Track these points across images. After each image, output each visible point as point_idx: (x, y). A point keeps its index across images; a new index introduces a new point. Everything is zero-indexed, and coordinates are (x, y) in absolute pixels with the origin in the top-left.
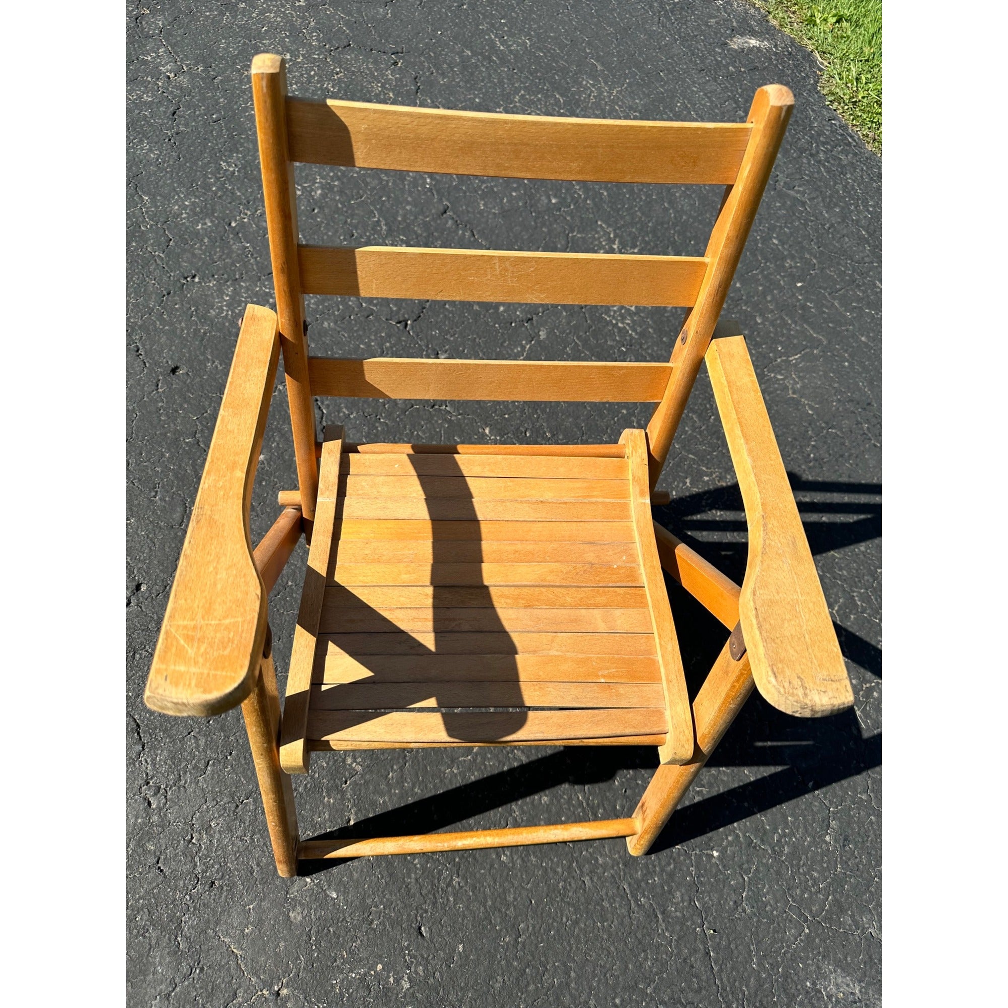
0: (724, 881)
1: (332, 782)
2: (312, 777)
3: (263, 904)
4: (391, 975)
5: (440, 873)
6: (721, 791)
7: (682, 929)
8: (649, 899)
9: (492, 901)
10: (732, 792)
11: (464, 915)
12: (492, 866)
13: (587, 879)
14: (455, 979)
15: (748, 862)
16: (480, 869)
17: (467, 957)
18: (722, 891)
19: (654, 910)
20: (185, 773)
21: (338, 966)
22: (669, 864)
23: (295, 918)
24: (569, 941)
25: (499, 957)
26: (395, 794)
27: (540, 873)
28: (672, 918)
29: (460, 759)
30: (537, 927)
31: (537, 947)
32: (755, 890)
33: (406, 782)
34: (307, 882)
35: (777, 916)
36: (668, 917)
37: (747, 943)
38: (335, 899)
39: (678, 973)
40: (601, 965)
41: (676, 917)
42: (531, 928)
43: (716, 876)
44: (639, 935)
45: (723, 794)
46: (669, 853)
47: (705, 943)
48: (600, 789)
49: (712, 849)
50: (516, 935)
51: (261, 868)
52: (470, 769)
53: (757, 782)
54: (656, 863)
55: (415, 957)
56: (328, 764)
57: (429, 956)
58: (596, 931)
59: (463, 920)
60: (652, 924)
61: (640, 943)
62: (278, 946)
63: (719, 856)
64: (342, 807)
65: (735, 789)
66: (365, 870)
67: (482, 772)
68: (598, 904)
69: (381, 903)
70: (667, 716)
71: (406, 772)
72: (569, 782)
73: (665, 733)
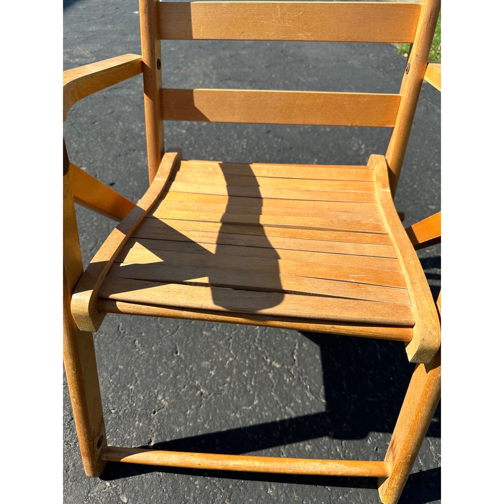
1: (144, 411)
2: (131, 406)
5: (215, 495)
12: (259, 496)
16: (249, 498)
26: (189, 426)
29: (243, 408)
33: (199, 418)
34: (106, 486)
48: (354, 444)
51: (75, 469)
52: (249, 416)
56: (144, 397)
64: (147, 430)
66: (154, 483)
67: (259, 419)
70: (413, 309)
71: (200, 411)
72: (329, 436)
73: (412, 327)
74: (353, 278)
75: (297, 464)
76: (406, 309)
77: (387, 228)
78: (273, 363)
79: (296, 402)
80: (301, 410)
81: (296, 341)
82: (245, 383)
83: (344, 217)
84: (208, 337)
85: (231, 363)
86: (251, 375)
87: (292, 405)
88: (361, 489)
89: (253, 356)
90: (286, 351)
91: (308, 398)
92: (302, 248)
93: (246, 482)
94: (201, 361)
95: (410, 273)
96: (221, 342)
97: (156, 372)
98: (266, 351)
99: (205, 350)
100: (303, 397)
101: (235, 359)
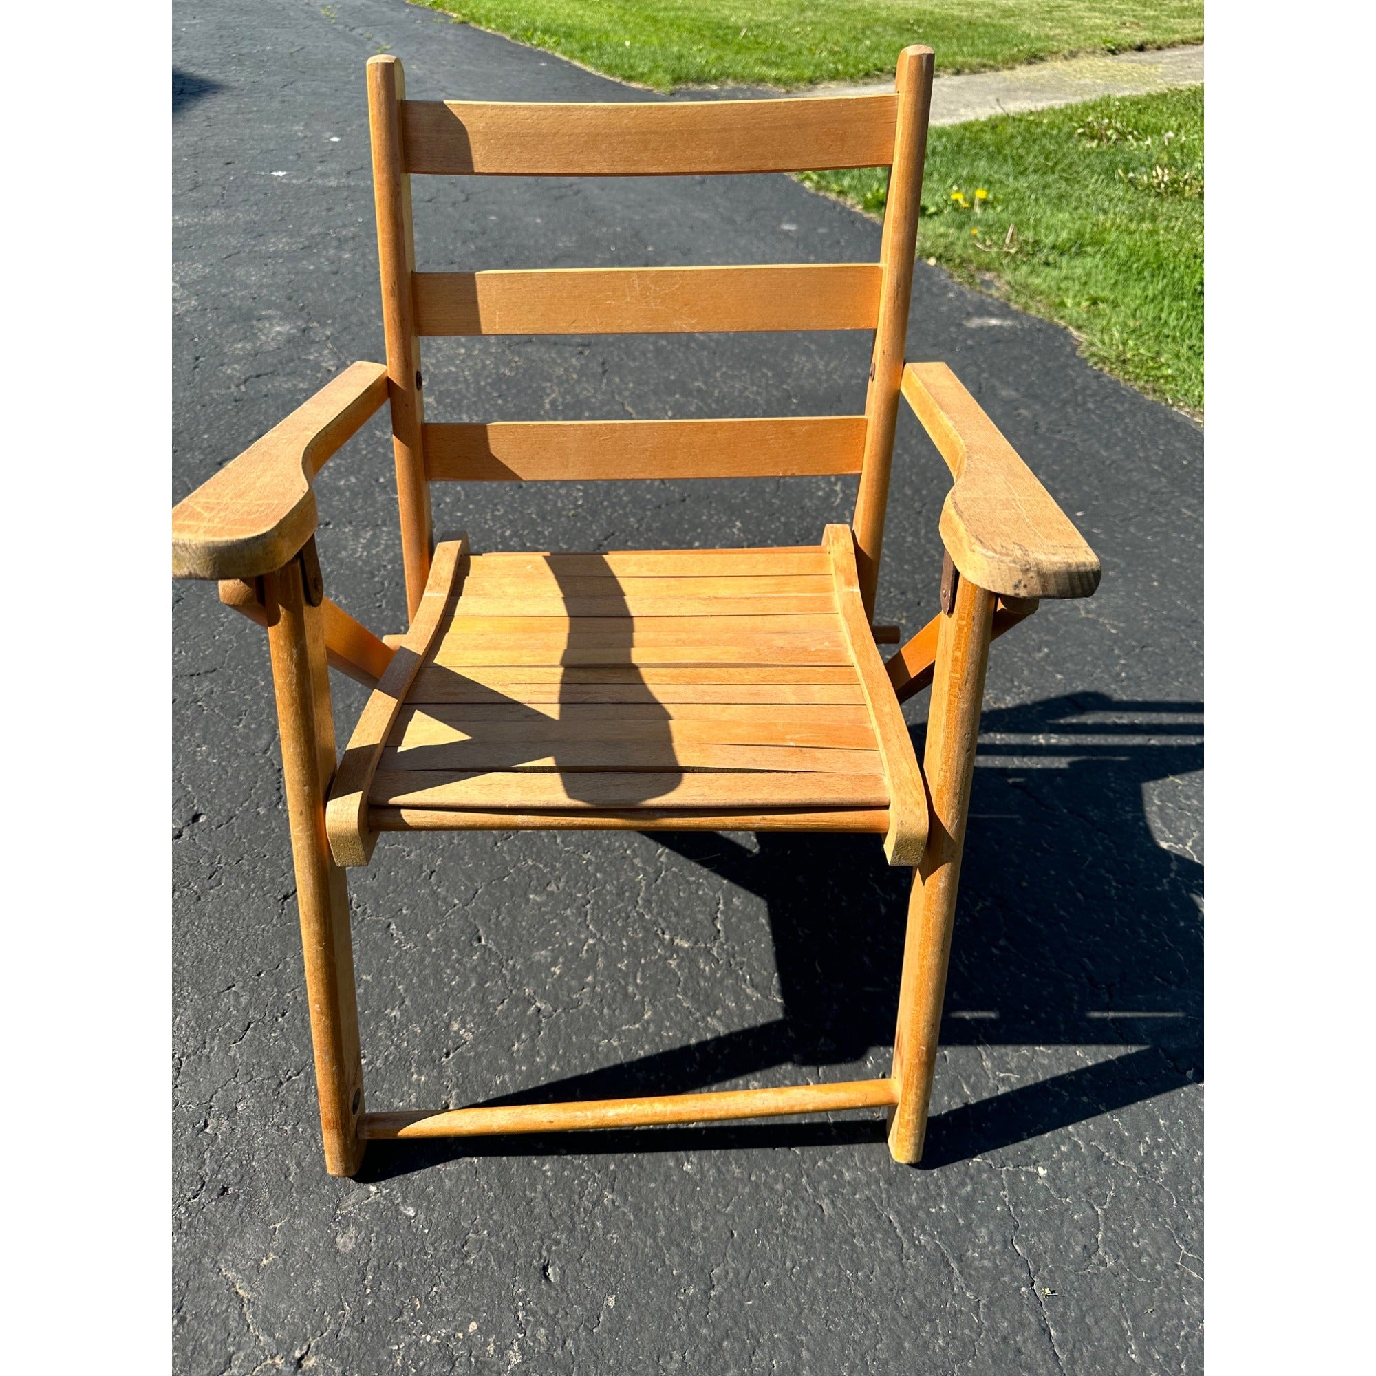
0: (1061, 1214)
1: (427, 1053)
2: (398, 1047)
3: (297, 1221)
4: (491, 1340)
5: (583, 1185)
6: (1041, 1078)
7: (994, 1288)
8: (933, 1237)
9: (666, 1227)
10: (1058, 1081)
11: (620, 1250)
12: (668, 1177)
13: (825, 1203)
14: (599, 1352)
15: (1098, 1184)
16: (649, 1182)
17: (622, 1317)
18: (1059, 1228)
19: (943, 1254)
20: (213, 1038)
21: (404, 1323)
22: (964, 1185)
23: (345, 1246)
24: (798, 1298)
25: (675, 1318)
26: (521, 1072)
27: (747, 1190)
28: (976, 1269)
29: (624, 1028)
30: (743, 1273)
31: (742, 1305)
32: (1118, 1229)
33: (539, 1056)
34: (370, 1192)
35: (1164, 1274)
36: (970, 1267)
37: (1115, 1316)
38: (411, 1218)
39: (994, 1361)
40: (854, 1340)
41: (983, 1267)
42: (731, 1275)
43: (1045, 1204)
44: (920, 1294)
45: (1044, 1083)
46: (963, 1168)
47: (1038, 1313)
49: (1035, 1163)
50: (706, 1284)
51: (303, 1170)
52: (637, 1042)
53: (1098, 1067)
54: (942, 1182)
55: (534, 1313)
56: (423, 1029)
57: (557, 1312)
58: (843, 1283)
59: (617, 1257)
60: (942, 1276)
61: (922, 1306)
62: (310, 1286)
63: (1048, 1174)
64: (438, 1087)
65: (1063, 1076)
66: (464, 1177)
67: (656, 1044)
68: (846, 1241)
69: (485, 1226)
70: (887, 781)
71: (539, 1043)
72: (794, 1062)
73: (886, 807)
74: (791, 740)
76: (877, 779)
77: (852, 658)
78: (677, 941)
79: (725, 1007)
80: (736, 1020)
81: (719, 894)
82: (623, 983)
83: (780, 641)
84: (540, 905)
85: (591, 949)
86: (635, 966)
87: (718, 1012)
88: (857, 1146)
89: (635, 931)
90: (700, 917)
91: (749, 998)
92: (708, 699)
93: (640, 1156)
94: (531, 951)
95: (882, 725)
96: (569, 912)
97: (442, 978)
98: (660, 920)
99: (537, 930)
100: (738, 994)
101: (600, 939)
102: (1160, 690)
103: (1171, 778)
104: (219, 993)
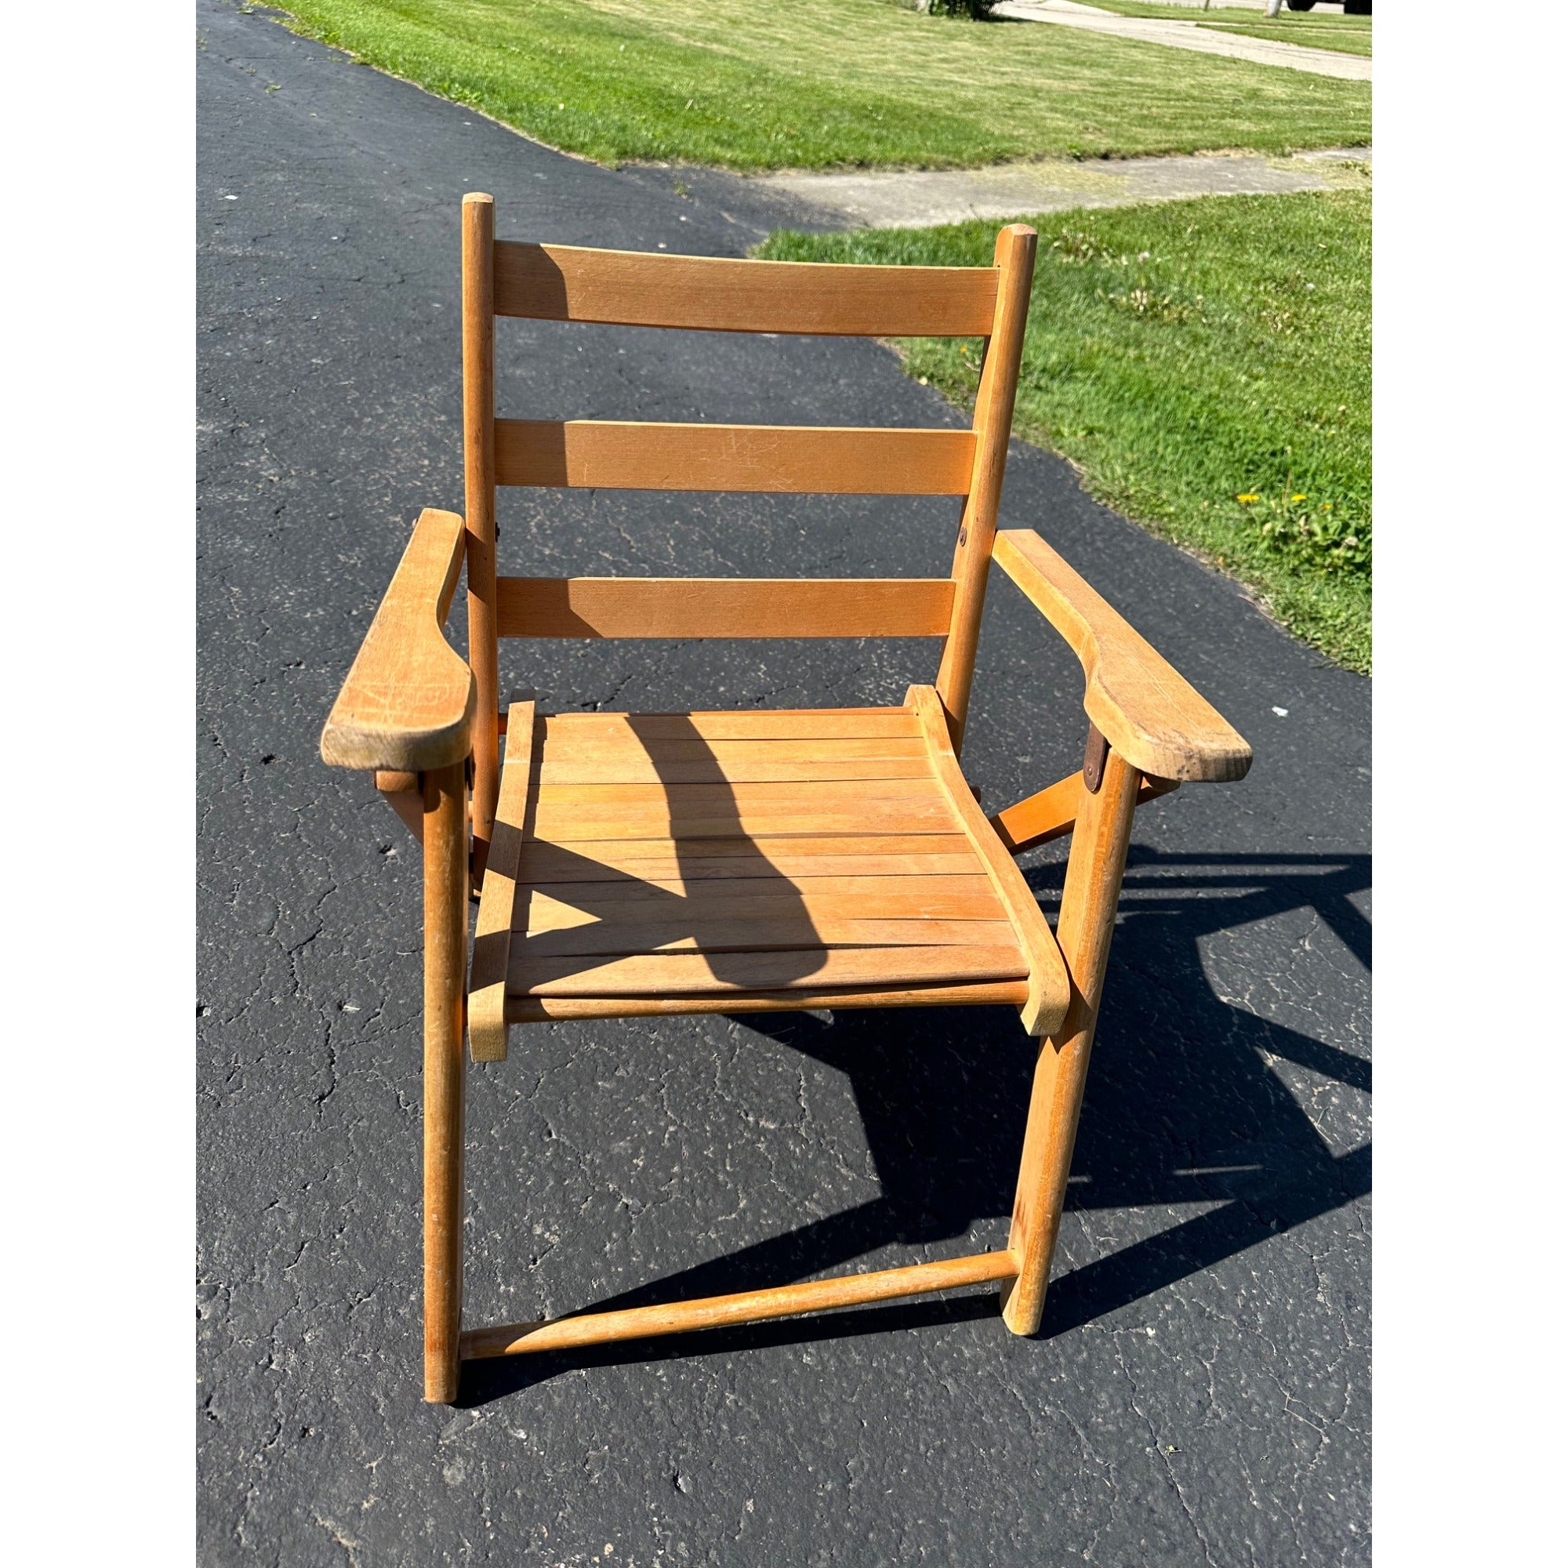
0: (1174, 1372)
1: (511, 1261)
3: (396, 1457)
4: (630, 1560)
5: (702, 1388)
6: (1139, 1240)
7: (1121, 1452)
8: (1057, 1407)
9: (795, 1425)
10: (1154, 1241)
11: (751, 1452)
12: (788, 1371)
13: (949, 1383)
14: (745, 1560)
15: (1205, 1340)
16: (770, 1378)
17: (763, 1520)
18: (1173, 1387)
19: (1069, 1423)
20: (262, 1262)
21: (533, 1554)
22: (1080, 1352)
23: (453, 1478)
24: (936, 1482)
25: (817, 1516)
26: (617, 1274)
27: (870, 1377)
28: (1101, 1434)
29: (720, 1219)
30: (878, 1463)
31: (883, 1495)
32: (1227, 1382)
33: (635, 1255)
34: (473, 1418)
35: (1272, 1420)
36: (1095, 1433)
37: (1234, 1466)
38: (523, 1441)
39: (1130, 1522)
40: (996, 1518)
41: (1108, 1432)
42: (867, 1466)
43: (1157, 1365)
44: (1052, 1464)
45: (1142, 1243)
46: (1077, 1335)
47: (1164, 1471)
48: (947, 1248)
49: (1143, 1324)
50: (843, 1477)
51: (392, 1401)
52: (736, 1232)
53: (1189, 1224)
54: (1058, 1351)
55: (670, 1528)
56: (503, 1235)
57: (695, 1523)
58: (978, 1463)
59: (748, 1460)
60: (1071, 1445)
61: (1056, 1477)
62: (422, 1526)
63: (1157, 1335)
64: (530, 1297)
65: (1159, 1235)
66: (574, 1392)
68: (975, 1419)
69: (604, 1442)
70: (1024, 951)
71: (633, 1242)
72: (899, 1242)
73: (1025, 978)
74: (926, 913)
75: (856, 1283)
76: (1013, 951)
77: (962, 824)
78: (762, 1123)
79: (822, 1190)
80: (834, 1202)
81: (799, 1071)
82: (712, 1171)
83: (886, 808)
84: (611, 1093)
85: (673, 1136)
86: (722, 1153)
87: (815, 1196)
88: (972, 1322)
89: (717, 1115)
90: (783, 1095)
91: (845, 1178)
92: (831, 871)
93: (757, 1352)
94: (609, 1143)
96: (643, 1098)
97: (515, 1179)
98: (742, 1102)
99: (612, 1119)
100: (833, 1175)
101: (681, 1126)
102: (1201, 842)
103: (1223, 931)
104: (261, 1212)
